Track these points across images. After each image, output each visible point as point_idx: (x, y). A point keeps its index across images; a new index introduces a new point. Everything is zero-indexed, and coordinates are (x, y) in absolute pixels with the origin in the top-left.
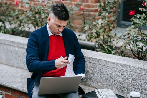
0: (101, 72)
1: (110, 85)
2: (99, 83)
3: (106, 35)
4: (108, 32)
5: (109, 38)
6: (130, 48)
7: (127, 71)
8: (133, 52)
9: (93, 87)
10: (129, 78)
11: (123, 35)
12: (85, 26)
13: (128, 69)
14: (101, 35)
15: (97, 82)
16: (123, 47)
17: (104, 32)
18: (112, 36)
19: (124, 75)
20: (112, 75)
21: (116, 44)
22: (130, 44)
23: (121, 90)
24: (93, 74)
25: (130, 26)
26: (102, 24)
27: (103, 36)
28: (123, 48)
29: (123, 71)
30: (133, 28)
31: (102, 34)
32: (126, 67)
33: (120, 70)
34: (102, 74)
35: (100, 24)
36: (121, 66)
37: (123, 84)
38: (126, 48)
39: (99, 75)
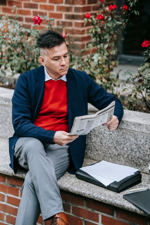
0: (102, 136)
1: (117, 154)
2: (100, 152)
3: (105, 78)
4: (107, 73)
5: (109, 82)
6: (143, 97)
7: (143, 133)
8: (146, 104)
9: (90, 159)
10: (146, 144)
11: (132, 77)
12: (72, 64)
13: (144, 130)
14: (97, 78)
15: (97, 150)
16: (132, 96)
17: (101, 73)
18: (113, 80)
19: (138, 140)
20: (119, 140)
21: (122, 92)
22: (142, 91)
23: (133, 161)
24: (89, 139)
25: (142, 64)
26: (99, 61)
27: (100, 79)
28: (132, 98)
29: (136, 133)
30: (147, 67)
31: (99, 76)
32: (141, 127)
33: (131, 132)
34: (103, 138)
35: (96, 61)
36: (133, 126)
37: (136, 152)
38: (136, 98)
39: (99, 139)
